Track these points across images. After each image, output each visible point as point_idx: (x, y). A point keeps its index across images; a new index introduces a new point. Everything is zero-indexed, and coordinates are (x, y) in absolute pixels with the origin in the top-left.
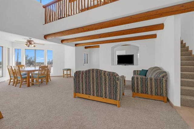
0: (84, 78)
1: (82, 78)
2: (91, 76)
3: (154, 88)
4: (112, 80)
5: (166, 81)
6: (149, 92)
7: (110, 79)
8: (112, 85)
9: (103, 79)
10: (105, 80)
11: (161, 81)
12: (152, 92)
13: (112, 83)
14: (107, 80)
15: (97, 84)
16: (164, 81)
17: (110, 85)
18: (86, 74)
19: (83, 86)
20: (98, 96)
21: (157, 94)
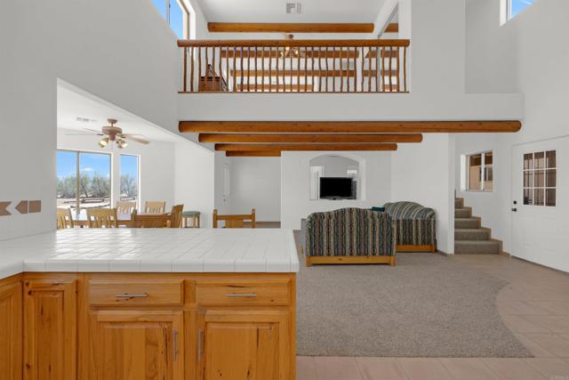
0: (332, 225)
1: (328, 226)
2: (348, 220)
3: (420, 234)
4: (385, 224)
5: (435, 221)
6: (414, 241)
7: (381, 224)
8: (385, 233)
9: (370, 225)
10: (374, 225)
11: (429, 222)
12: (417, 240)
13: (385, 228)
14: (377, 225)
15: (359, 233)
16: (432, 222)
17: (382, 233)
18: (337, 218)
19: (328, 240)
20: (359, 254)
21: (424, 242)
